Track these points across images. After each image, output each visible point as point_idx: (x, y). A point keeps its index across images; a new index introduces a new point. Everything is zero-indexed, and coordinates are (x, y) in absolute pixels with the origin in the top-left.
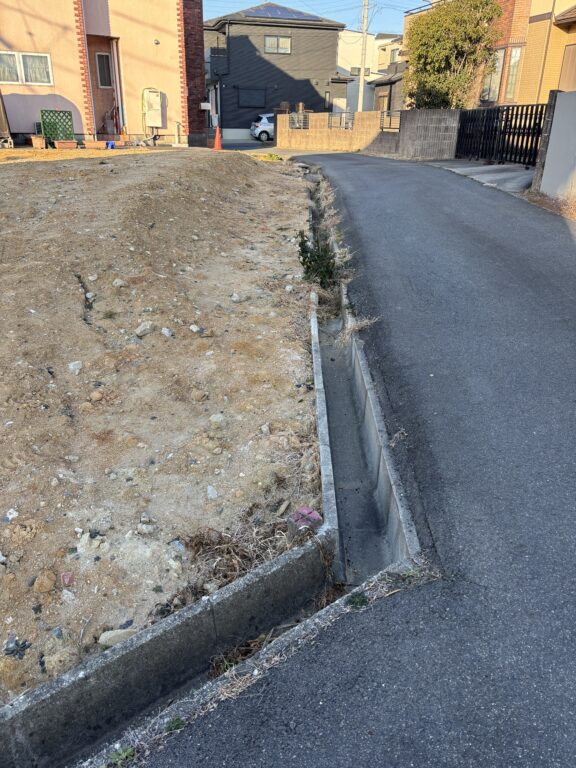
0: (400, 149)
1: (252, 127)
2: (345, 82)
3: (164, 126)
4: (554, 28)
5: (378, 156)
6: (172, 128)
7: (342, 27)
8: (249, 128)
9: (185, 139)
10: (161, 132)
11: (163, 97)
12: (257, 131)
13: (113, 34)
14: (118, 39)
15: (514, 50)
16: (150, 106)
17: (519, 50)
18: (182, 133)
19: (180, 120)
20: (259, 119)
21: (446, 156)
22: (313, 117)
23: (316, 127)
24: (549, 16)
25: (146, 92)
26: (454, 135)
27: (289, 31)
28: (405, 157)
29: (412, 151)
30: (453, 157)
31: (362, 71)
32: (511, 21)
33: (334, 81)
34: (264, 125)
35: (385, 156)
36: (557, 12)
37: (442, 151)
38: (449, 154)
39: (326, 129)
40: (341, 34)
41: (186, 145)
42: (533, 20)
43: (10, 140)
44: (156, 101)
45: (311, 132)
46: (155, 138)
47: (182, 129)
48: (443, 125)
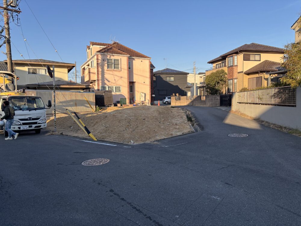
0: (206, 104)
1: (163, 100)
2: (190, 87)
3: (145, 101)
4: (244, 75)
5: (200, 106)
6: (147, 101)
7: (188, 74)
8: (162, 100)
9: (150, 103)
10: (144, 102)
11: (145, 94)
12: (165, 101)
13: (134, 81)
14: (135, 82)
15: (235, 80)
16: (142, 96)
17: (236, 80)
18: (149, 102)
19: (149, 99)
20: (165, 98)
21: (218, 106)
22: (182, 97)
23: (183, 100)
24: (242, 72)
25: (141, 93)
26: (219, 100)
27: (173, 75)
28: (207, 106)
29: (209, 104)
30: (219, 106)
31: (195, 84)
32: (233, 73)
33: (186, 87)
34: (167, 100)
35: (203, 106)
36: (244, 71)
37: (216, 104)
38: (219, 105)
39: (186, 100)
40: (188, 75)
41: (150, 105)
42: (239, 73)
43: (113, 105)
44: (144, 95)
45: (182, 101)
46: (142, 104)
47: (149, 101)
48: (216, 98)
